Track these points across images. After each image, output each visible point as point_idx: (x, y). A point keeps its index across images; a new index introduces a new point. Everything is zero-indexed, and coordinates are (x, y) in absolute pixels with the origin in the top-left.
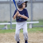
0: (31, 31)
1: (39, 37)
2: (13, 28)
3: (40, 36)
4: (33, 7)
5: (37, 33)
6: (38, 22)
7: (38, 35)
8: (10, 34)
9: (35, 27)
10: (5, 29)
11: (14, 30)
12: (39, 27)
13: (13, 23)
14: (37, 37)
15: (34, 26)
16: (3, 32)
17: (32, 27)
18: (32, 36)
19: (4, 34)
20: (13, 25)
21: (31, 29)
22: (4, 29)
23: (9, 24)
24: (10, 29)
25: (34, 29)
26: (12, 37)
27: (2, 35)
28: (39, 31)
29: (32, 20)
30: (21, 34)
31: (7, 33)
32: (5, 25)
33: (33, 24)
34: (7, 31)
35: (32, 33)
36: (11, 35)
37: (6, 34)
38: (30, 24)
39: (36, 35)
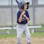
0: (33, 36)
1: (41, 41)
2: (15, 33)
3: (43, 41)
4: (35, 11)
5: (39, 37)
6: (40, 27)
7: (41, 40)
8: (11, 39)
9: (38, 31)
10: (7, 33)
11: (16, 34)
12: (42, 31)
13: (14, 28)
14: (40, 42)
15: (36, 31)
16: (4, 37)
17: (35, 32)
18: (34, 41)
19: (5, 39)
20: (14, 29)
21: (33, 34)
22: (5, 34)
23: (11, 28)
24: (11, 34)
25: (36, 34)
26: (14, 41)
27: (3, 40)
28: (41, 36)
29: (34, 25)
30: (23, 38)
31: (9, 38)
32: (7, 30)
33: (35, 29)
34: (9, 35)
35: (34, 38)
36: (13, 40)
37: (7, 38)
38: (32, 28)
39: (39, 40)
